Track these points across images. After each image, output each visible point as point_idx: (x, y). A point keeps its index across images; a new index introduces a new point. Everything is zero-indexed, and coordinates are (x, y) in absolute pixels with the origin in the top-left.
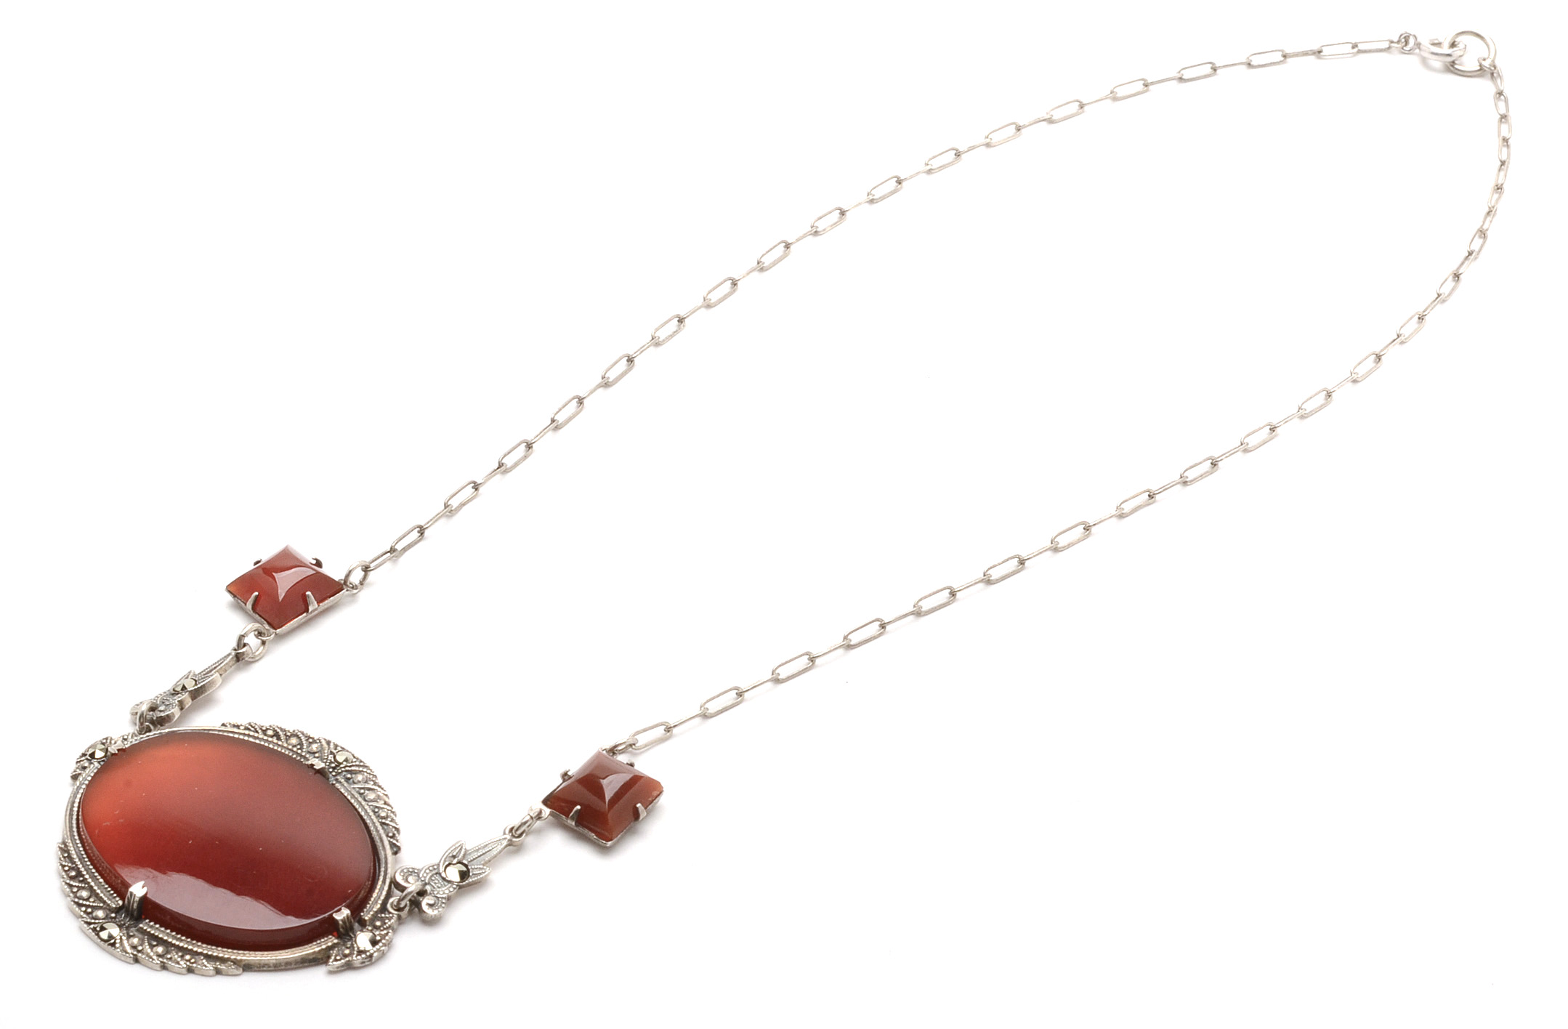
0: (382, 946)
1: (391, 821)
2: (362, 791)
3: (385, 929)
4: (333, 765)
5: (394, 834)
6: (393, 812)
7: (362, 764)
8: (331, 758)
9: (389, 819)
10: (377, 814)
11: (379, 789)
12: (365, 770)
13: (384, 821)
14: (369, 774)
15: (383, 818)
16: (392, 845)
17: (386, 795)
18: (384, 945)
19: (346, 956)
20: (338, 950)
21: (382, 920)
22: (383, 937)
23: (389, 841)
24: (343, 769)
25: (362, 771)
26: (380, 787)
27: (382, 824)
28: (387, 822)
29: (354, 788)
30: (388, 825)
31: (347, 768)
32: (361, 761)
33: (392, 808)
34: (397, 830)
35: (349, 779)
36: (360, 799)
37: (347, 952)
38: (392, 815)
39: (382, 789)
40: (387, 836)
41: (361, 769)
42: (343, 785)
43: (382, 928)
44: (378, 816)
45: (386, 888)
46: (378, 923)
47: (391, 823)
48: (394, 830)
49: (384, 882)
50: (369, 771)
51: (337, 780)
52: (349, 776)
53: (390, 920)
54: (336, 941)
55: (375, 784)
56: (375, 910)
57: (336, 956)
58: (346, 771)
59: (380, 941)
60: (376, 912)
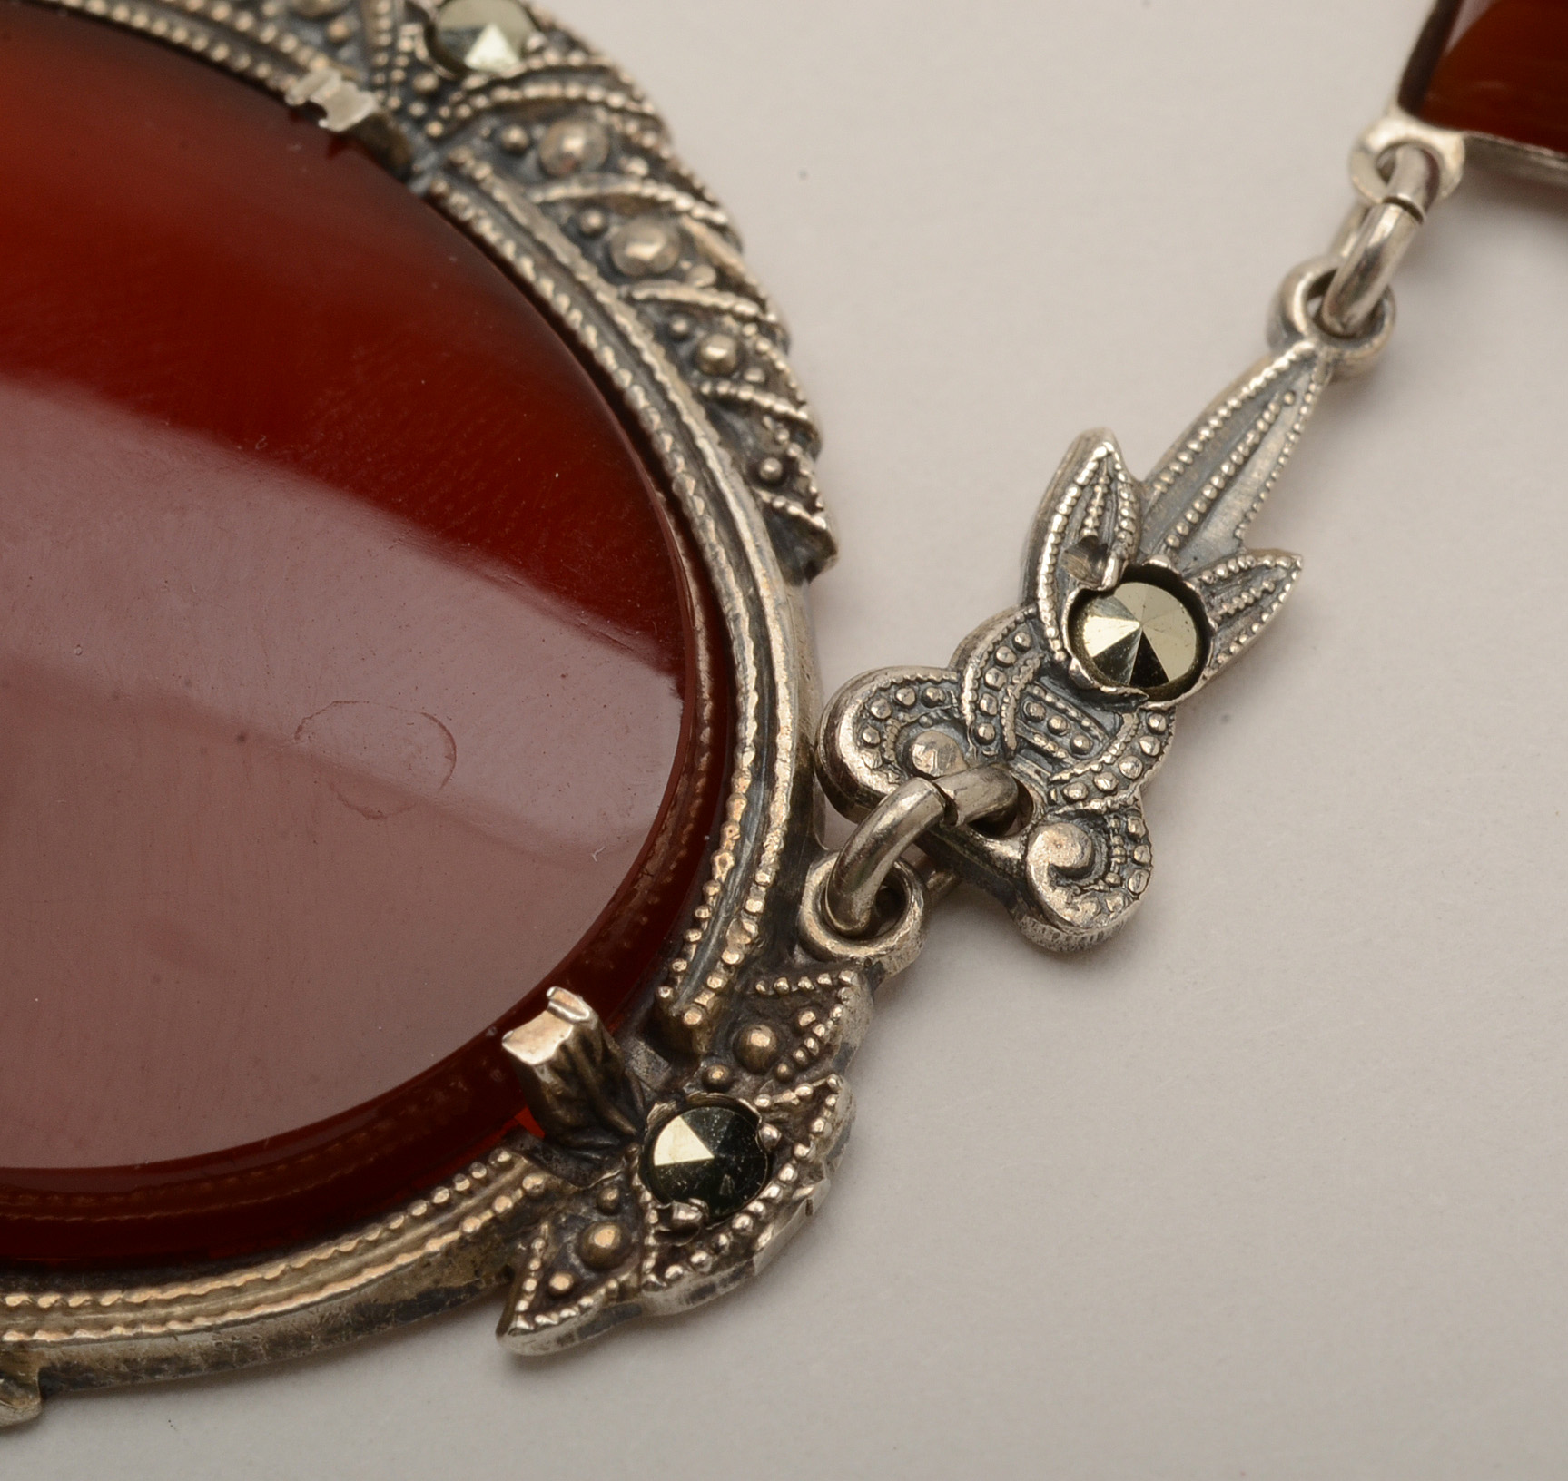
0: (797, 1184)
1: (763, 387)
2: (594, 220)
3: (799, 1068)
4: (427, 82)
5: (790, 465)
6: (767, 330)
7: (576, 59)
8: (411, 40)
9: (755, 375)
10: (684, 350)
11: (683, 202)
12: (595, 94)
13: (724, 388)
14: (621, 111)
15: (719, 370)
16: (786, 532)
17: (721, 230)
18: (809, 1171)
19: (602, 1265)
20: (558, 1230)
21: (781, 1013)
22: (797, 1122)
23: (769, 512)
24: (481, 102)
25: (584, 101)
26: (683, 183)
27: (718, 407)
28: (746, 394)
29: (547, 207)
30: (749, 408)
31: (504, 94)
32: (572, 43)
33: (761, 303)
34: (804, 433)
35: (517, 153)
36: (587, 274)
37: (605, 1237)
38: (764, 345)
39: (698, 195)
40: (754, 478)
41: (573, 91)
42: (485, 197)
43: (783, 1069)
44: (691, 364)
45: (781, 810)
46: (761, 1039)
47: (766, 401)
48: (783, 436)
49: (765, 772)
50: (616, 100)
51: (452, 170)
52: (515, 135)
53: (823, 1013)
54: (534, 1182)
55: (660, 169)
56: (732, 958)
57: (547, 1272)
58: (500, 109)
59: (780, 1152)
60: (740, 969)
